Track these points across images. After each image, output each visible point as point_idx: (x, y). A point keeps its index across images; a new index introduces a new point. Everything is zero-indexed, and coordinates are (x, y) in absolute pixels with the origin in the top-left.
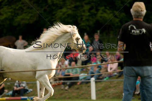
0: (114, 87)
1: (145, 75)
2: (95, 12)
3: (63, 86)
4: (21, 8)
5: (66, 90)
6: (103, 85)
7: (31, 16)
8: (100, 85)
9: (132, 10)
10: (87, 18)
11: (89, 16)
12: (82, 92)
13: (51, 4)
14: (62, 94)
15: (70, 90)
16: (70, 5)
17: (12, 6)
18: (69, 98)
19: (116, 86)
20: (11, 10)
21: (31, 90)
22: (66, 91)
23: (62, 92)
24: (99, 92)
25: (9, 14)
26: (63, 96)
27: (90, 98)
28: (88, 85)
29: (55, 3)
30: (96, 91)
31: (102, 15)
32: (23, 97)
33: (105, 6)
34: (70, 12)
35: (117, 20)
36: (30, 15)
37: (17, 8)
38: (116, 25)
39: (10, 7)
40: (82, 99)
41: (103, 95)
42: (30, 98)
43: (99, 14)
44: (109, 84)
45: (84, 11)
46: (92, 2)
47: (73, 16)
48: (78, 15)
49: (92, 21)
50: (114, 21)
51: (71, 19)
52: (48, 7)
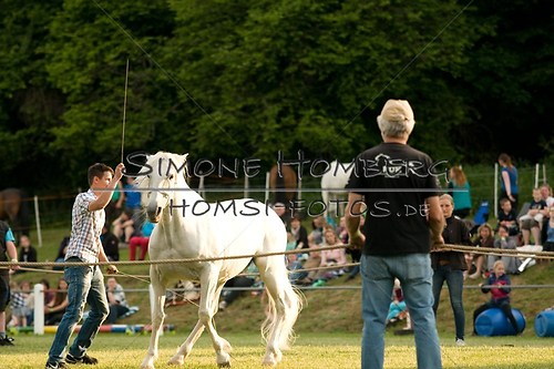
0: (337, 303)
1: (412, 275)
2: (293, 122)
4: (113, 109)
5: (222, 310)
6: (311, 299)
7: (138, 130)
10: (273, 136)
11: (278, 130)
13: (186, 100)
16: (229, 105)
17: (92, 105)
18: (228, 329)
19: (342, 301)
20: (89, 115)
21: (137, 308)
25: (85, 123)
31: (311, 130)
33: (317, 108)
34: (232, 120)
35: (346, 142)
36: (135, 126)
37: (104, 109)
38: (343, 152)
39: (86, 108)
41: (309, 323)
42: (133, 328)
43: (302, 128)
44: (324, 296)
45: (266, 119)
46: (285, 97)
47: (239, 132)
48: (251, 127)
49: (285, 143)
50: (339, 143)
51: (233, 138)
52: (178, 108)
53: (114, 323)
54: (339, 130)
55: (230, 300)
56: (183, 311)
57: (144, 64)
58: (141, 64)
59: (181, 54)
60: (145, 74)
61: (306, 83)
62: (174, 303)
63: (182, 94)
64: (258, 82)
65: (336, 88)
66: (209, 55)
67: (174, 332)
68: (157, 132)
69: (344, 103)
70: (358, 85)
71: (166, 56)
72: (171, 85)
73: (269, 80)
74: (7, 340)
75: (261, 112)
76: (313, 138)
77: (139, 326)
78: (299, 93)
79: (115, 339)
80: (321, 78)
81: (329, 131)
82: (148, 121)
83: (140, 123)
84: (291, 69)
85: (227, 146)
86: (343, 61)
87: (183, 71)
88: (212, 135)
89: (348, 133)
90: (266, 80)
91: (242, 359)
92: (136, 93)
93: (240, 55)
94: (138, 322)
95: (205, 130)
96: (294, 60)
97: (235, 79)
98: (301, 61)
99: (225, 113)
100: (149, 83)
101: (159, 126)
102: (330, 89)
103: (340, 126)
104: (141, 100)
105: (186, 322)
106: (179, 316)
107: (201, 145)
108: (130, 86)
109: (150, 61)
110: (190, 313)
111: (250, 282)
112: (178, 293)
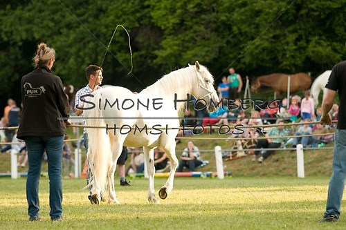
2: (305, 45)
4: (193, 38)
5: (260, 162)
6: (316, 155)
7: (208, 51)
8: (311, 156)
10: (293, 54)
11: (296, 50)
12: (284, 165)
13: (237, 32)
14: (253, 169)
15: (265, 163)
16: (265, 34)
17: (180, 36)
18: (264, 175)
20: (177, 42)
21: (207, 162)
22: (260, 165)
24: (309, 166)
25: (175, 48)
26: (256, 171)
27: (297, 175)
28: (293, 155)
29: (243, 31)
30: (305, 164)
31: (316, 49)
32: (194, 173)
33: (320, 35)
34: (266, 44)
35: (338, 56)
36: (206, 49)
37: (186, 39)
39: (176, 38)
40: (283, 176)
41: (315, 170)
42: (205, 174)
43: (311, 48)
44: (325, 153)
45: (287, 43)
46: (300, 29)
47: (271, 51)
48: (279, 48)
49: (300, 58)
50: (334, 57)
51: (267, 55)
52: (232, 38)
53: (194, 171)
54: (335, 50)
55: (266, 156)
56: (236, 163)
57: (211, 10)
58: (209, 10)
59: (235, 4)
60: (212, 16)
61: (313, 20)
62: (231, 158)
63: (235, 28)
64: (283, 21)
65: (332, 22)
66: (252, 4)
67: (231, 177)
68: (220, 52)
69: (337, 32)
71: (225, 5)
72: (228, 23)
73: (290, 19)
74: (126, 182)
75: (285, 39)
76: (317, 54)
77: (209, 173)
78: (308, 26)
79: (193, 181)
80: (323, 17)
81: (327, 50)
82: (215, 45)
83: (209, 47)
84: (303, 12)
85: (263, 60)
86: (335, 6)
87: (236, 14)
88: (254, 54)
89: (339, 51)
90: (287, 19)
91: (271, 193)
92: (206, 28)
93: (271, 4)
94: (209, 170)
95: (250, 50)
96: (305, 6)
97: (268, 18)
98: (310, 6)
99: (262, 39)
100: (215, 22)
101: (221, 48)
102: (328, 24)
103: (335, 46)
104: (209, 32)
105: (238, 170)
106: (234, 166)
107: (247, 60)
108: (203, 24)
109: (215, 8)
110: (241, 165)
111: (278, 145)
112: (233, 152)
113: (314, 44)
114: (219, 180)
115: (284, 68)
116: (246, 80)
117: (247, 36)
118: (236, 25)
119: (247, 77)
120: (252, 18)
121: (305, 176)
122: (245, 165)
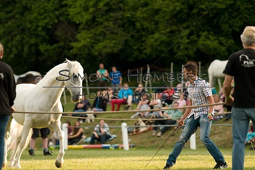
0: (219, 133)
2: (196, 39)
3: (154, 131)
5: (159, 137)
7: (116, 43)
9: (242, 36)
10: (186, 46)
11: (188, 43)
13: (140, 27)
14: (153, 142)
15: (163, 137)
16: (163, 30)
17: (92, 30)
19: (222, 132)
20: (90, 35)
21: (115, 136)
22: (159, 138)
23: (153, 139)
25: (88, 40)
26: (155, 144)
27: (189, 147)
29: (145, 27)
30: (196, 138)
31: (205, 43)
32: (104, 145)
33: (209, 31)
34: (164, 38)
35: (224, 49)
36: (114, 41)
37: (98, 33)
38: (222, 54)
39: (89, 32)
42: (113, 146)
43: (201, 41)
45: (182, 38)
47: (168, 44)
49: (192, 50)
51: (165, 47)
52: (136, 32)
53: (104, 144)
54: (221, 44)
55: (163, 131)
56: (139, 137)
57: (119, 9)
58: (117, 9)
59: (138, 4)
60: (119, 14)
62: (135, 133)
63: (138, 25)
64: (178, 18)
66: (152, 4)
67: (134, 148)
68: (125, 44)
69: (223, 28)
70: (230, 19)
71: (130, 5)
72: (132, 20)
73: (183, 17)
74: (48, 152)
75: (180, 33)
76: (206, 47)
77: (116, 145)
78: (199, 23)
79: (104, 152)
80: (211, 15)
81: (215, 43)
82: (121, 38)
83: (116, 40)
84: (195, 11)
85: (162, 52)
86: (222, 6)
87: (139, 12)
88: (154, 46)
89: (225, 44)
90: (181, 17)
92: (114, 24)
93: (168, 4)
94: (116, 143)
95: (150, 43)
96: (196, 6)
97: (166, 16)
98: (200, 6)
100: (121, 19)
101: (126, 41)
102: (215, 21)
103: (221, 40)
104: (117, 28)
105: (141, 143)
106: (137, 140)
107: (148, 51)
108: (111, 21)
109: (122, 7)
110: (143, 138)
111: (174, 122)
112: (137, 128)
113: (204, 39)
114: (125, 151)
115: (179, 58)
116: (147, 68)
117: (148, 31)
118: (139, 22)
119: (148, 66)
120: (152, 16)
121: (197, 148)
122: (146, 138)
